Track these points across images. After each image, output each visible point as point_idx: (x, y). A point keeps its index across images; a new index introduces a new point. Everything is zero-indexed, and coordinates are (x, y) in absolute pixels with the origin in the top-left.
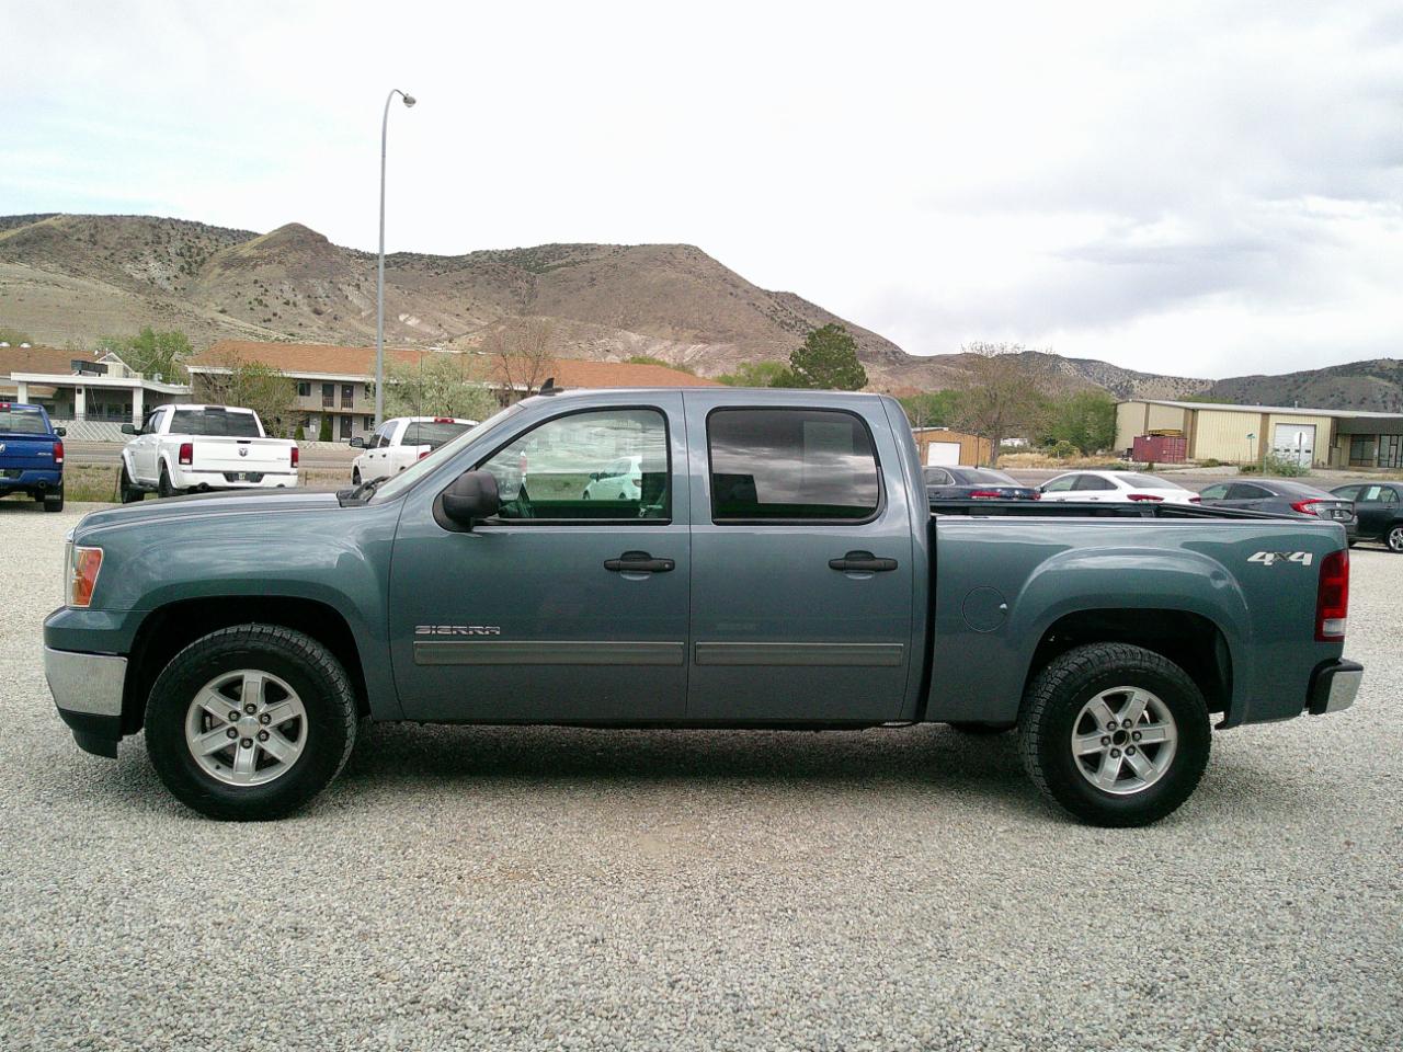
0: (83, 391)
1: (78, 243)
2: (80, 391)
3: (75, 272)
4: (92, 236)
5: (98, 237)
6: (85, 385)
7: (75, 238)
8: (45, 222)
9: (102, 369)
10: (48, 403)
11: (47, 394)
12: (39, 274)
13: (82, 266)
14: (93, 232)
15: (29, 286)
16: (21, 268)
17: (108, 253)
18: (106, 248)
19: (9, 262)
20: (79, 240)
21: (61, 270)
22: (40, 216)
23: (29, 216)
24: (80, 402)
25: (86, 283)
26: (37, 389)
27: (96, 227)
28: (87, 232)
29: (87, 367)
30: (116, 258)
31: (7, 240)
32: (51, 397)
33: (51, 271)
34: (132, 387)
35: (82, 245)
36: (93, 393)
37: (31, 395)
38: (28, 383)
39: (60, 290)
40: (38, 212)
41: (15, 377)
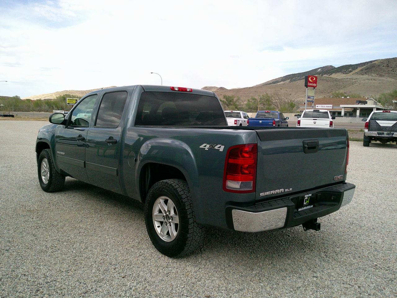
0: (359, 109)
1: (383, 67)
2: (358, 109)
3: (381, 76)
4: (387, 64)
5: (389, 65)
6: (360, 107)
7: (382, 66)
8: (374, 62)
9: (365, 103)
10: (350, 113)
11: (350, 110)
12: (370, 77)
13: (383, 74)
14: (388, 63)
15: (367, 81)
16: (365, 76)
17: (392, 69)
18: (391, 68)
19: (362, 75)
20: (383, 66)
21: (377, 75)
22: (373, 61)
23: (370, 61)
24: (358, 112)
25: (384, 78)
26: (348, 109)
27: (389, 62)
28: (386, 64)
29: (360, 102)
30: (395, 70)
31: (363, 69)
32: (352, 111)
33: (374, 76)
34: (373, 108)
35: (384, 68)
36: (362, 109)
37: (345, 111)
38: (345, 107)
39: (375, 81)
40: (373, 60)
41: (341, 106)
